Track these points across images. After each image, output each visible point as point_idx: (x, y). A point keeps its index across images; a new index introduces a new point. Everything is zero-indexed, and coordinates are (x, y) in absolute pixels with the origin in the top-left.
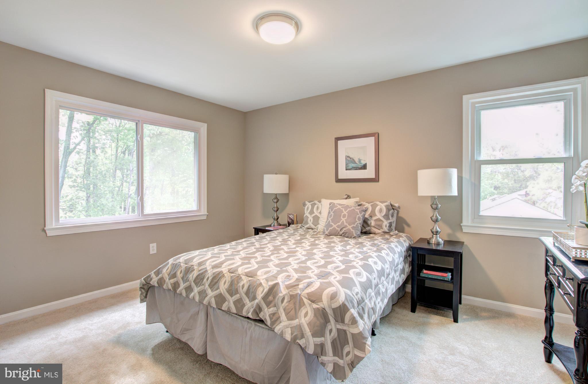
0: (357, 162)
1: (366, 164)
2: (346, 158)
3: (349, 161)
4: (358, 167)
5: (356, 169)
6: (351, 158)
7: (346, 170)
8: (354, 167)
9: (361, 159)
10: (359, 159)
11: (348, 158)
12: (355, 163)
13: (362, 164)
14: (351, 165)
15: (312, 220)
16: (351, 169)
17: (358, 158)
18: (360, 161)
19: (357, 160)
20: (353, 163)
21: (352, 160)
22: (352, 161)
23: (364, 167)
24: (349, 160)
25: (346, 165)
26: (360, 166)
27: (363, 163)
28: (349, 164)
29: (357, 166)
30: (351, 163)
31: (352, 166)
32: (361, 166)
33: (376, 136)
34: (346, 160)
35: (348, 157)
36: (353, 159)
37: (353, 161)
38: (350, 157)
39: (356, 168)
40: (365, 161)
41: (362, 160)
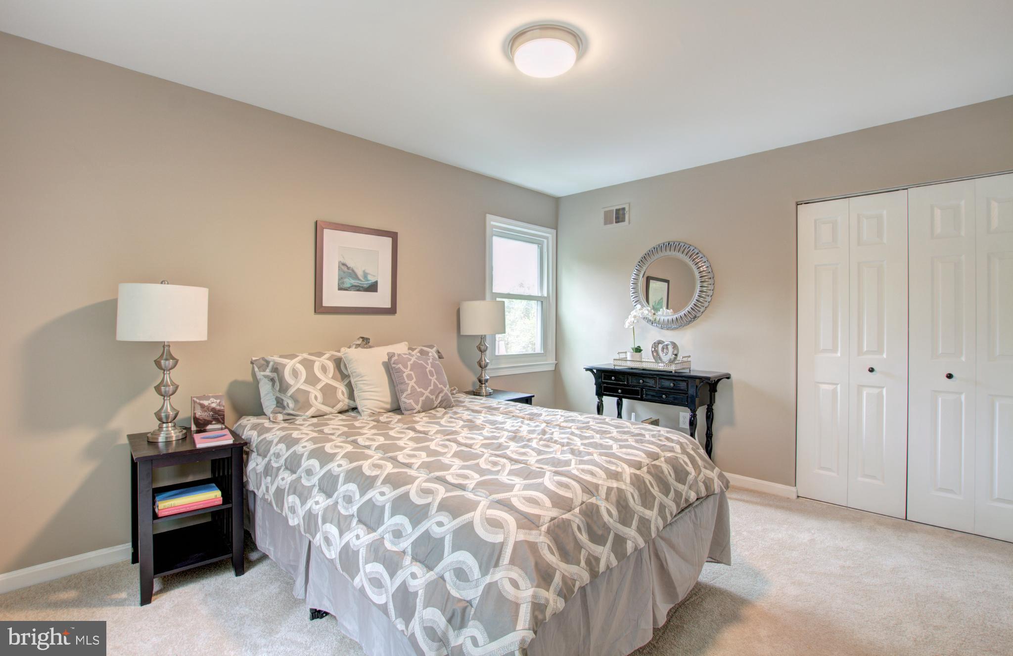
0: (361, 278)
1: (376, 282)
2: (339, 267)
3: (344, 272)
4: (362, 287)
5: (358, 290)
6: (348, 268)
7: (340, 289)
8: (356, 286)
9: (367, 271)
10: (364, 271)
11: (343, 267)
12: (356, 277)
13: (370, 282)
14: (349, 282)
15: (320, 396)
16: (349, 288)
17: (363, 269)
18: (365, 275)
19: (360, 274)
20: (354, 278)
21: (350, 271)
22: (350, 273)
23: (373, 288)
24: (346, 271)
25: (339, 280)
26: (365, 285)
27: (372, 279)
28: (345, 278)
29: (360, 284)
30: (349, 276)
31: (351, 284)
32: (368, 285)
33: (394, 236)
34: (339, 270)
35: (344, 264)
36: (353, 271)
37: (354, 275)
38: (347, 266)
39: (358, 288)
40: (374, 276)
41: (369, 274)
